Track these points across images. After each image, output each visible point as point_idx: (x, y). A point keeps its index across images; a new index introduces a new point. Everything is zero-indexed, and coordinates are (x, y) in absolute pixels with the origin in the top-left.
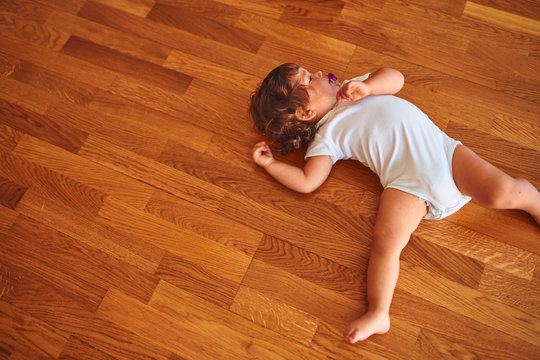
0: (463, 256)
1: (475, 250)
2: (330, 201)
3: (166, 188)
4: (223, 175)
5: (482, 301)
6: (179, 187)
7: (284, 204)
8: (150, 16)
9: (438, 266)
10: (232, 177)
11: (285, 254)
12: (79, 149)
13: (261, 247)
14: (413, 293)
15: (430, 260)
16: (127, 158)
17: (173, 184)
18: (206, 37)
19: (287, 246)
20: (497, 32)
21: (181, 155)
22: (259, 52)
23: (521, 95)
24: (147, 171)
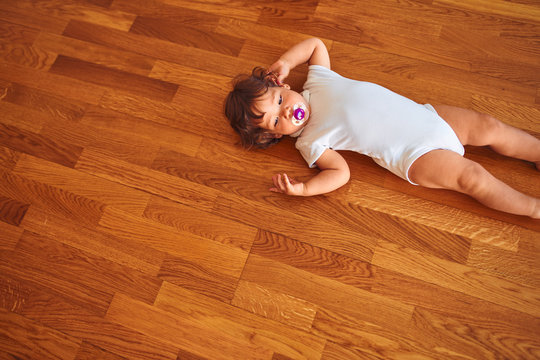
0: (450, 234)
1: (461, 227)
3: (161, 193)
4: (215, 177)
5: (471, 275)
6: (174, 192)
7: (275, 199)
8: (132, 30)
9: (427, 245)
10: (224, 177)
11: (280, 247)
12: (76, 163)
13: (257, 242)
14: (406, 273)
15: (419, 241)
16: (122, 168)
17: (168, 189)
18: (188, 46)
19: (281, 239)
20: (467, 15)
21: (172, 161)
22: (240, 55)
23: (495, 75)
24: (142, 179)
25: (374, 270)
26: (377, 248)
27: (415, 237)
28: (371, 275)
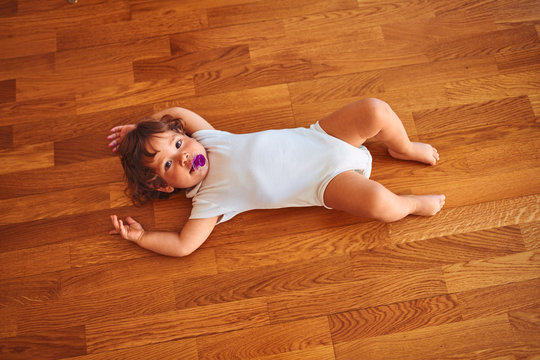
0: (499, 229)
1: (502, 218)
2: (363, 248)
3: (206, 331)
4: (252, 284)
5: (536, 258)
6: (219, 322)
7: (326, 276)
8: (58, 160)
9: (485, 250)
10: (261, 280)
11: (358, 323)
12: (86, 347)
13: (333, 330)
14: (482, 286)
15: (476, 249)
16: (145, 326)
17: (210, 323)
19: (355, 314)
20: (397, 7)
21: (197, 289)
23: (453, 56)
24: (174, 327)
25: (455, 298)
26: (445, 275)
27: (471, 248)
28: (455, 305)
